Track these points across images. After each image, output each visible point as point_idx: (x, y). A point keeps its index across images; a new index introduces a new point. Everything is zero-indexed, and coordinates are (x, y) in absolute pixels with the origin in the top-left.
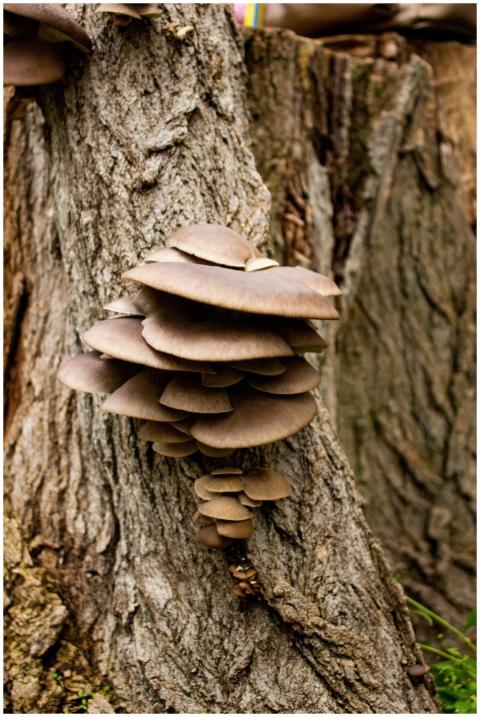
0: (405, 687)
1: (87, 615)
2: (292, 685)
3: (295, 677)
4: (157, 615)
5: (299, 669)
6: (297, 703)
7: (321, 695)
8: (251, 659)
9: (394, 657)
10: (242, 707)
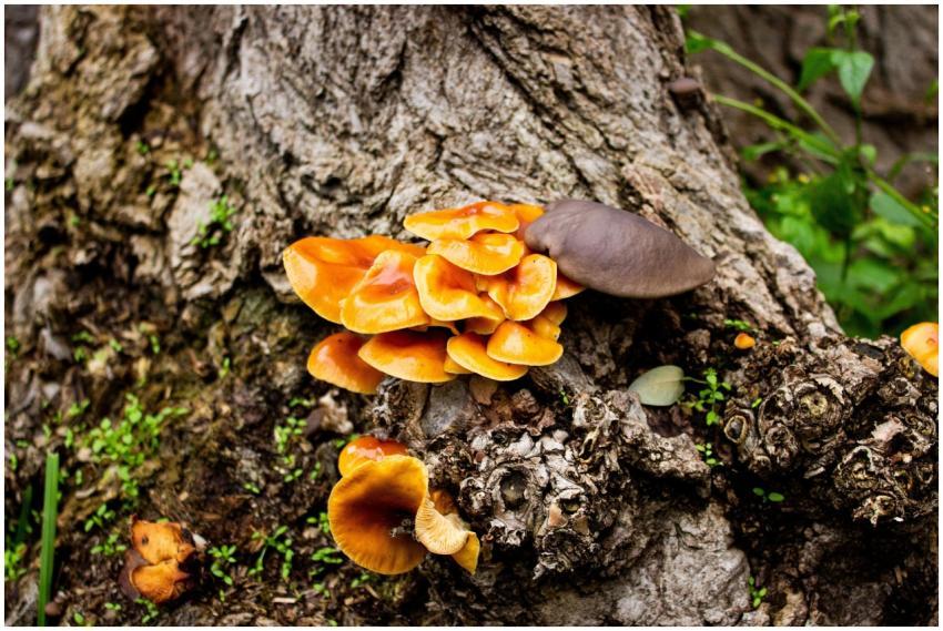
0: (666, 113)
1: (190, 64)
2: (468, 96)
3: (471, 82)
4: (269, 22)
5: (479, 69)
6: (475, 122)
7: (516, 109)
8: (402, 58)
9: (646, 65)
10: (391, 138)
